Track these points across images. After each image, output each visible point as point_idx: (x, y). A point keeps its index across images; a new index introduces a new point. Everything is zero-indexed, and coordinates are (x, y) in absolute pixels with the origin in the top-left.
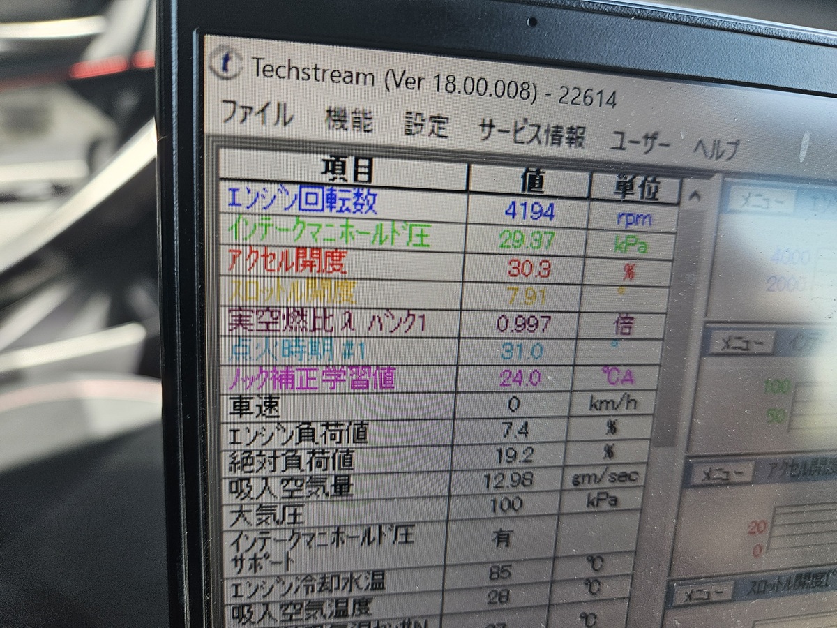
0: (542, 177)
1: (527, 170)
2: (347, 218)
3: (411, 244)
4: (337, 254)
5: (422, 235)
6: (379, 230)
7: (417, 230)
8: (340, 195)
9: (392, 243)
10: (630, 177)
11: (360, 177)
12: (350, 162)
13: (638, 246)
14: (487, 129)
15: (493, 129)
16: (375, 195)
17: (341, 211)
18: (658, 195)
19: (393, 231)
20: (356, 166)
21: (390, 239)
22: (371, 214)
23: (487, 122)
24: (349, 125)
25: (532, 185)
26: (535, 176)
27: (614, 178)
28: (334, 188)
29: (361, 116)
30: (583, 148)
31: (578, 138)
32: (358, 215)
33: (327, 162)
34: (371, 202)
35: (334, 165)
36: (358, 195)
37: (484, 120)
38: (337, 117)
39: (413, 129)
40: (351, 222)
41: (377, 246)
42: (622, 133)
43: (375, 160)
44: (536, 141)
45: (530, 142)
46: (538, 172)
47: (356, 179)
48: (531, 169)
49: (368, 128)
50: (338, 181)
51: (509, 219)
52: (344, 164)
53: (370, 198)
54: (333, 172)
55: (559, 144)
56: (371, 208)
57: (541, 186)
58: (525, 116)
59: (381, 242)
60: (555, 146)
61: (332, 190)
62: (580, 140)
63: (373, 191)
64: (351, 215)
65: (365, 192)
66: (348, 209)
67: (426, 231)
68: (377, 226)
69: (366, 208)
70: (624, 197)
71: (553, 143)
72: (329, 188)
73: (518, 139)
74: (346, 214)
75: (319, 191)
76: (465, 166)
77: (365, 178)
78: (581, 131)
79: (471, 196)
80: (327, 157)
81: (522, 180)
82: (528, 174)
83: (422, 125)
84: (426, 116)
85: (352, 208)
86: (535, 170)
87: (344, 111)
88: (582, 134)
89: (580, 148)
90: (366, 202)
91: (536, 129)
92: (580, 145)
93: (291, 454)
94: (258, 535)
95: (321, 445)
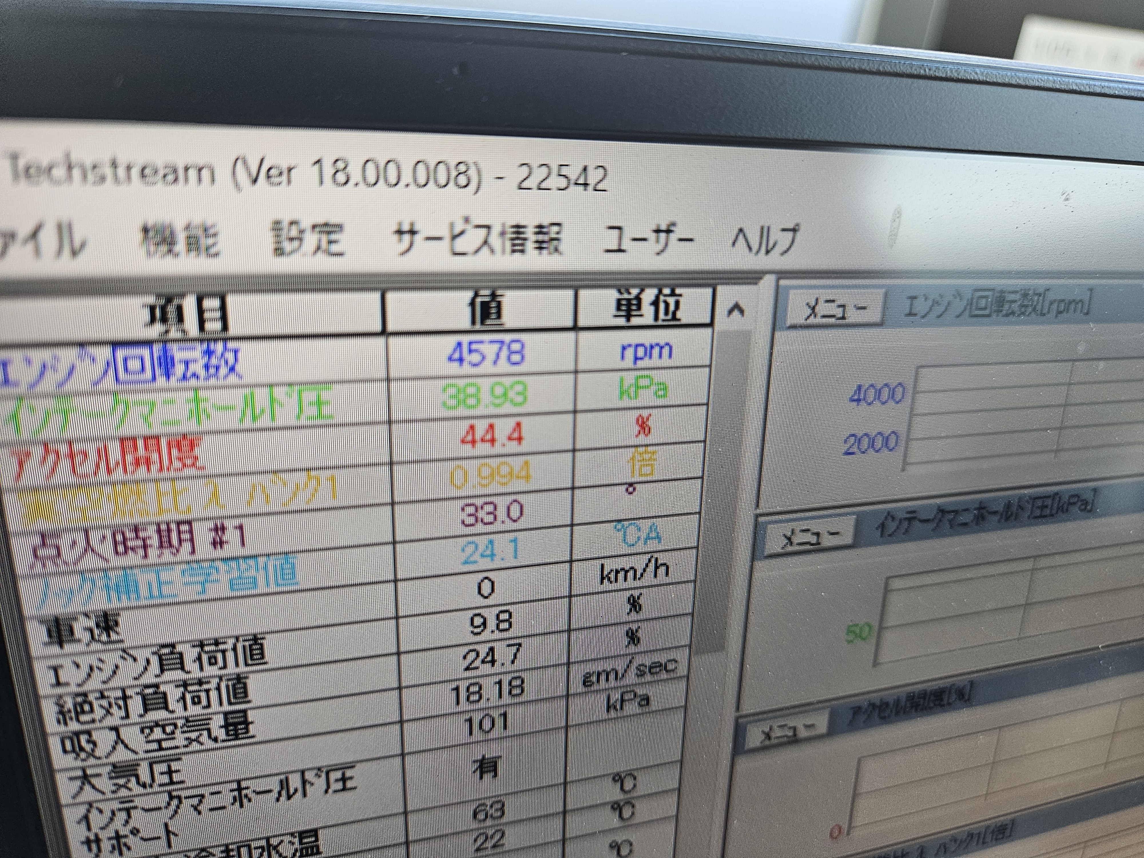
0: (499, 304)
1: (476, 295)
2: (195, 389)
3: (303, 417)
4: (185, 443)
5: (319, 403)
6: (249, 402)
7: (310, 396)
8: (180, 355)
9: (273, 418)
10: (635, 292)
11: (208, 326)
12: (189, 305)
13: (654, 388)
14: (407, 238)
15: (418, 238)
16: (236, 352)
17: (184, 377)
18: (679, 315)
19: (272, 400)
20: (201, 311)
21: (268, 411)
22: (232, 379)
23: (406, 227)
24: (181, 246)
25: (485, 314)
26: (487, 302)
27: (613, 295)
28: (169, 346)
29: (200, 233)
30: (561, 254)
31: (553, 239)
32: (213, 381)
33: (151, 307)
34: (231, 361)
35: (163, 309)
36: (209, 353)
37: (400, 224)
38: (159, 238)
39: (288, 246)
40: (202, 394)
41: (248, 423)
42: (619, 228)
43: (230, 300)
44: (485, 250)
45: (477, 251)
46: (494, 295)
47: (202, 328)
48: (482, 292)
49: (213, 251)
50: (173, 335)
51: (454, 368)
52: (179, 307)
53: (230, 356)
54: (164, 320)
55: (522, 251)
56: (232, 369)
57: (499, 315)
58: (467, 213)
59: (254, 419)
60: (517, 255)
61: (165, 349)
62: (555, 243)
63: (231, 345)
64: (201, 383)
65: (219, 347)
66: (195, 375)
67: (325, 395)
68: (246, 398)
69: (223, 371)
70: (628, 320)
71: (514, 251)
72: (160, 345)
73: (458, 249)
74: (193, 383)
75: (145, 352)
76: (377, 296)
77: (217, 326)
78: (555, 229)
79: (392, 340)
80: (151, 300)
81: (468, 310)
82: (479, 300)
83: (300, 239)
84: (306, 223)
85: (202, 373)
86: (487, 292)
87: (170, 226)
88: (558, 233)
89: (556, 256)
90: (223, 362)
91: (484, 231)
92: (556, 250)
93: (150, 691)
94: (116, 805)
95: (196, 674)
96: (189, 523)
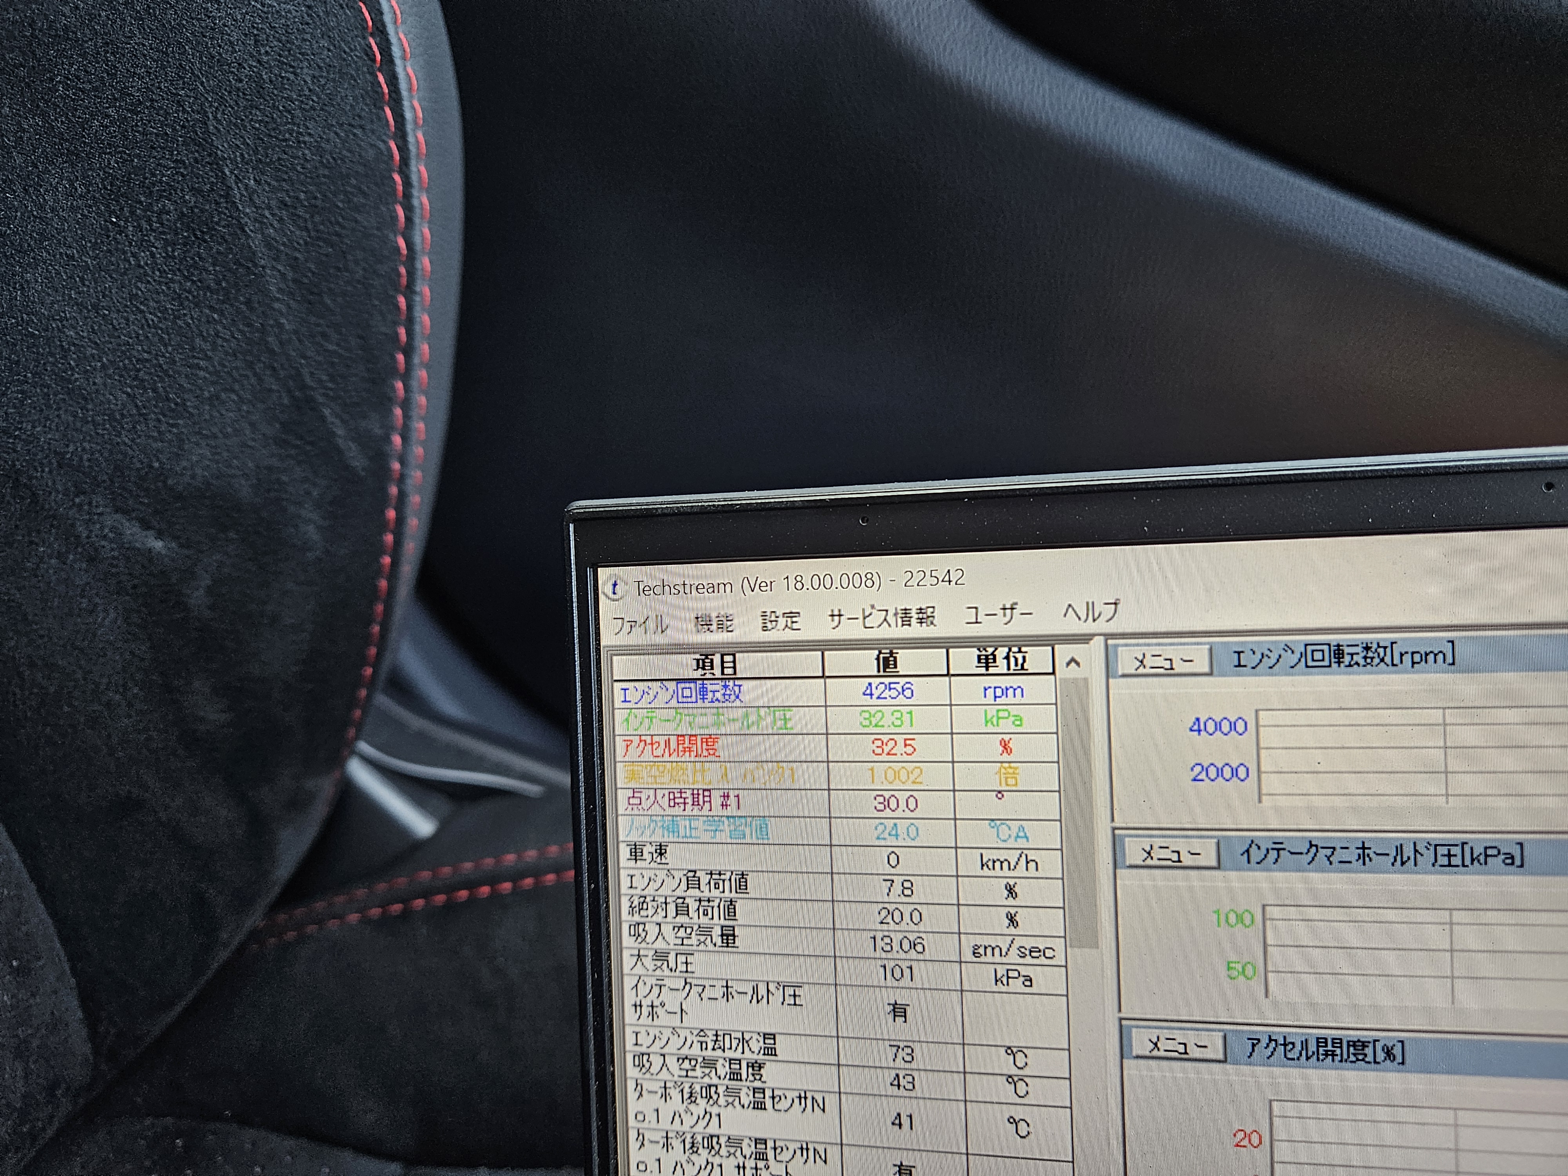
1: (880, 653)
2: (717, 708)
3: (775, 728)
4: (710, 740)
5: (785, 719)
6: (746, 717)
7: (780, 715)
8: (710, 688)
9: (759, 728)
10: (990, 650)
11: (726, 671)
12: (717, 659)
14: (836, 618)
16: (740, 686)
17: (712, 702)
18: (1024, 666)
19: (759, 716)
20: (723, 662)
21: (756, 724)
22: (737, 703)
23: (836, 612)
24: (714, 627)
25: (886, 666)
26: (888, 657)
27: (976, 652)
28: (705, 682)
29: (724, 618)
30: (935, 626)
31: (929, 617)
32: (727, 704)
33: (698, 660)
34: (738, 692)
35: (704, 662)
36: (725, 687)
37: (833, 611)
38: (703, 622)
39: (769, 625)
40: (721, 711)
41: (744, 730)
42: (976, 608)
43: (739, 655)
44: (885, 624)
45: (880, 625)
46: (891, 653)
47: (722, 672)
48: (884, 651)
49: (730, 629)
50: (708, 676)
51: (867, 700)
52: (712, 660)
53: (737, 689)
54: (702, 668)
55: (910, 625)
56: (738, 697)
57: (895, 667)
58: (873, 603)
59: (748, 727)
60: (906, 627)
61: (703, 684)
62: (931, 619)
63: (738, 682)
64: (721, 705)
65: (731, 683)
66: (717, 700)
67: (789, 714)
68: (744, 713)
69: (733, 698)
70: (987, 670)
71: (903, 625)
72: (701, 682)
73: (868, 624)
74: (716, 704)
75: (692, 685)
77: (731, 671)
78: (931, 610)
79: (828, 681)
80: (698, 656)
81: (876, 662)
82: (882, 656)
83: (776, 621)
84: (779, 613)
85: (721, 698)
86: (887, 651)
87: (710, 615)
88: (932, 613)
89: (932, 627)
90: (733, 693)
91: (884, 613)
92: (932, 623)
93: (681, 901)
94: (654, 982)
95: (707, 894)
96: (709, 790)
